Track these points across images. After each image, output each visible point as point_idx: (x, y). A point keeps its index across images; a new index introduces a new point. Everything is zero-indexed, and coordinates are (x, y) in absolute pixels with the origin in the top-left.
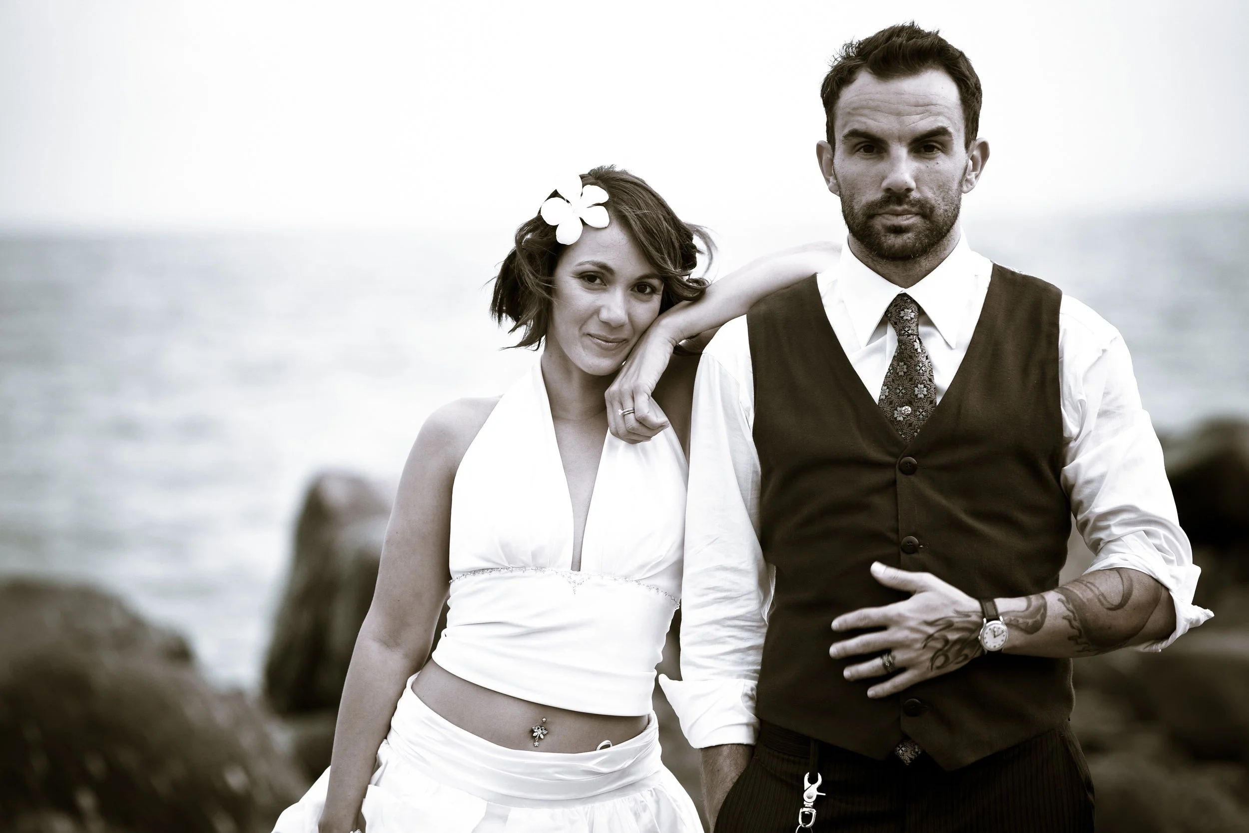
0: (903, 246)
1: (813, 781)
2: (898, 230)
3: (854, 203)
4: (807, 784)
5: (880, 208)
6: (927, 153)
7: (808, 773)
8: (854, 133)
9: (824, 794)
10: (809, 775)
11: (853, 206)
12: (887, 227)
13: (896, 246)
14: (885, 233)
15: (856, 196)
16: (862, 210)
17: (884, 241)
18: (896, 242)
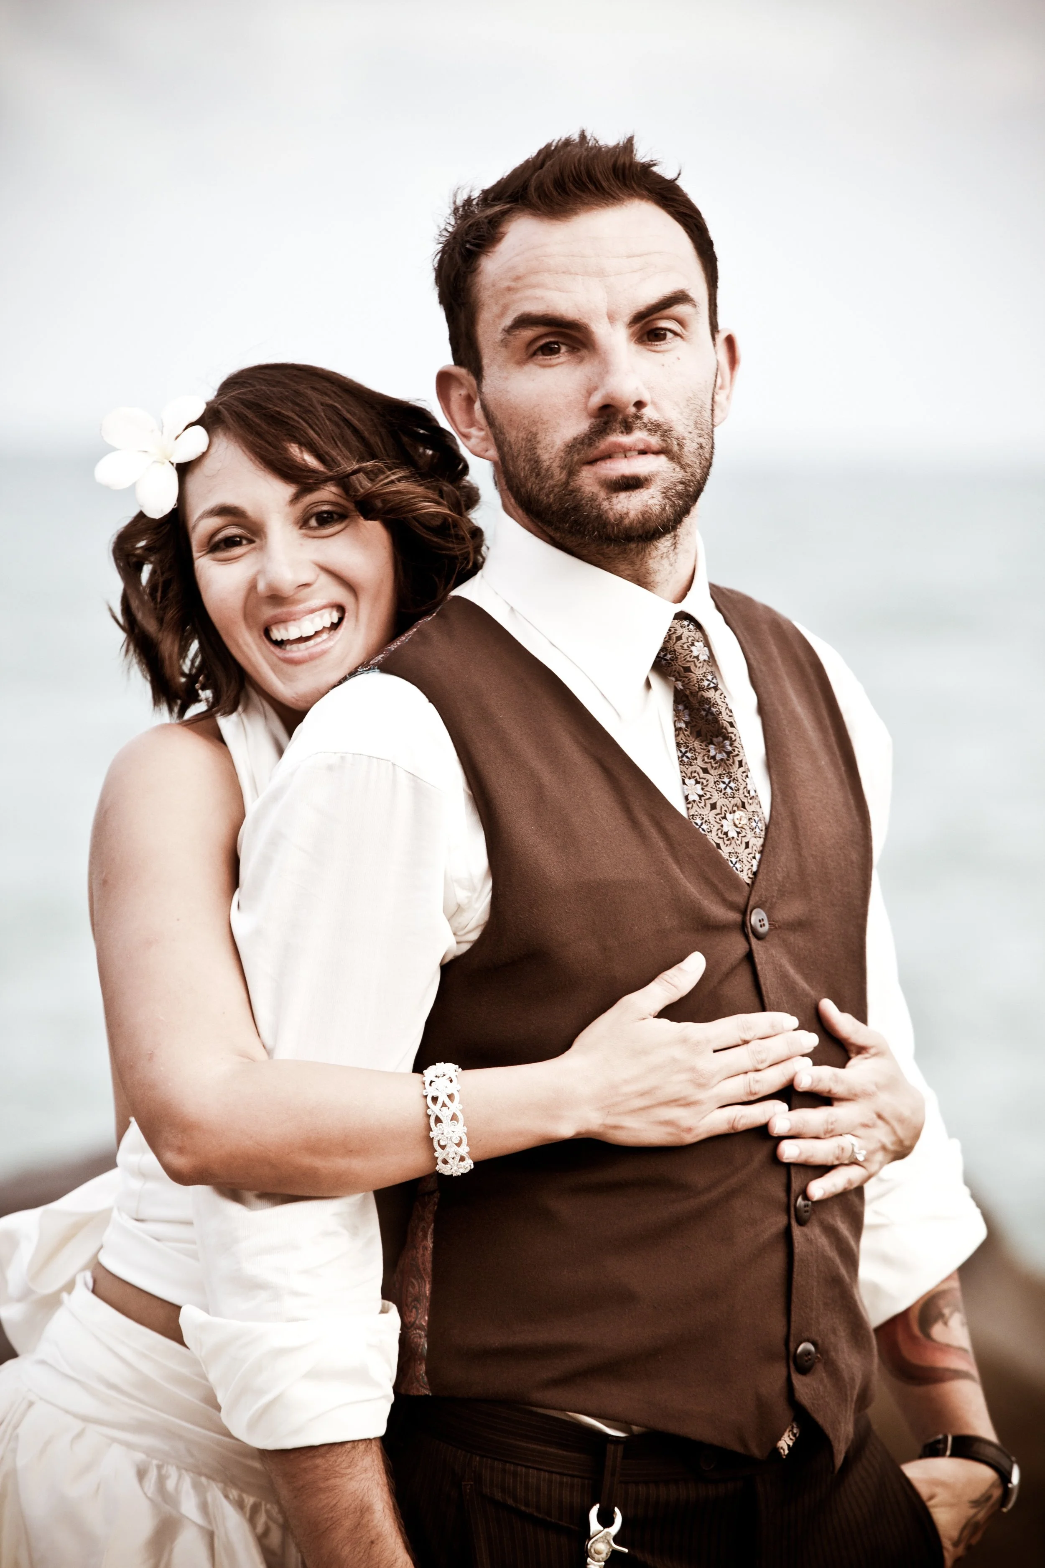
0: (643, 514)
1: (606, 1520)
2: (632, 484)
3: (539, 451)
4: (595, 1525)
5: (590, 445)
6: (656, 343)
7: (598, 1506)
8: (525, 321)
9: (626, 1550)
10: (599, 1510)
11: (538, 457)
12: (611, 482)
13: (632, 514)
14: (607, 494)
15: (541, 437)
16: (558, 459)
17: (608, 507)
18: (630, 507)
